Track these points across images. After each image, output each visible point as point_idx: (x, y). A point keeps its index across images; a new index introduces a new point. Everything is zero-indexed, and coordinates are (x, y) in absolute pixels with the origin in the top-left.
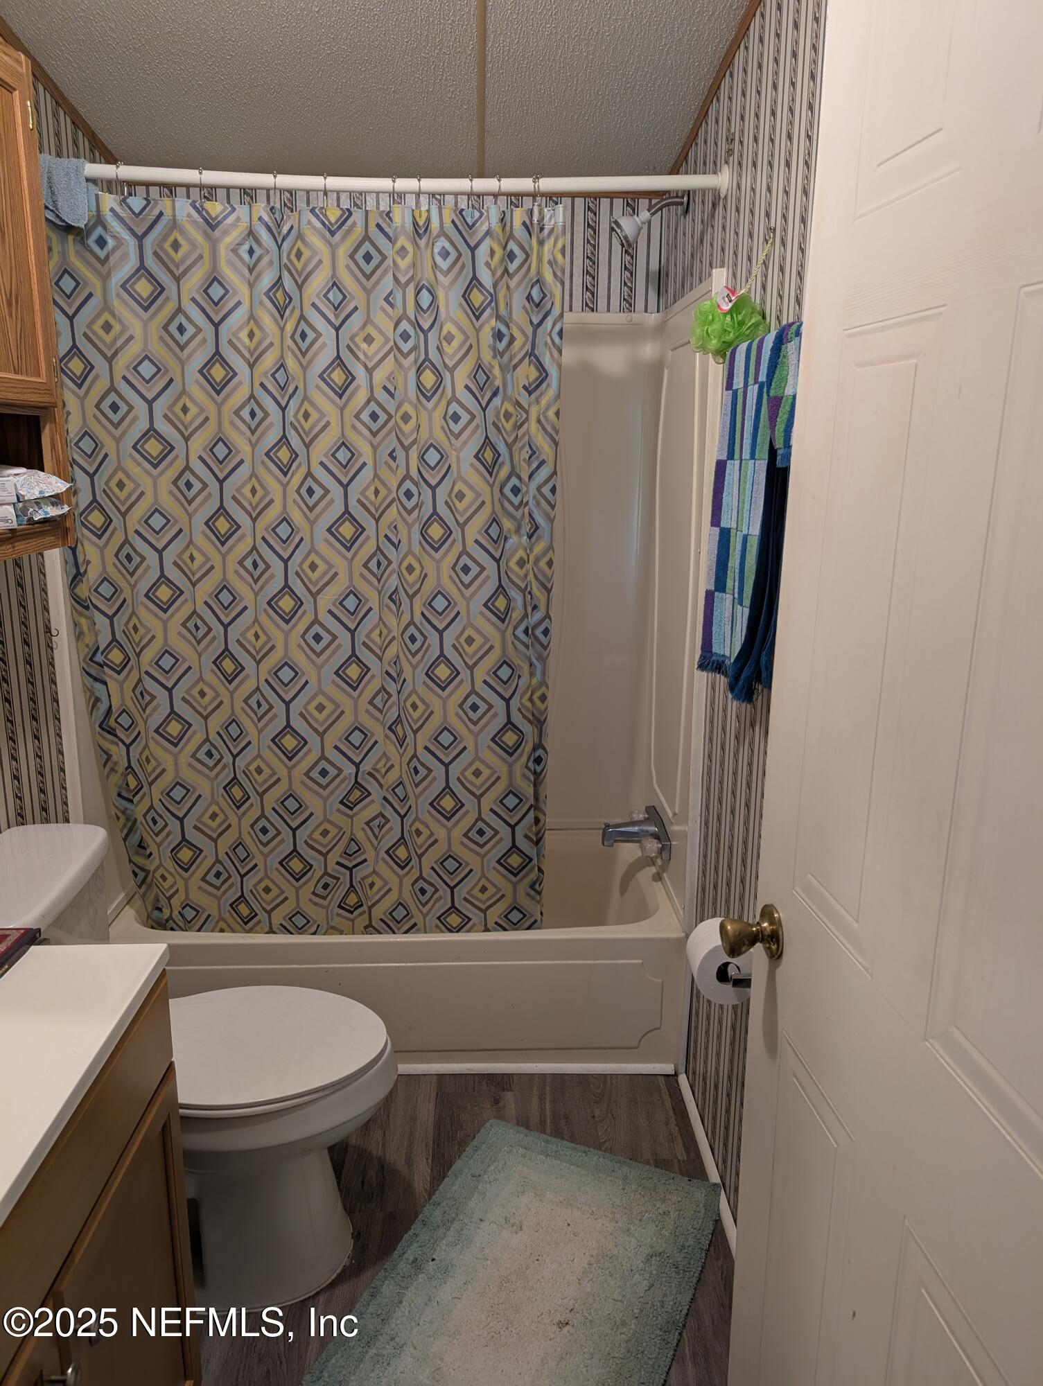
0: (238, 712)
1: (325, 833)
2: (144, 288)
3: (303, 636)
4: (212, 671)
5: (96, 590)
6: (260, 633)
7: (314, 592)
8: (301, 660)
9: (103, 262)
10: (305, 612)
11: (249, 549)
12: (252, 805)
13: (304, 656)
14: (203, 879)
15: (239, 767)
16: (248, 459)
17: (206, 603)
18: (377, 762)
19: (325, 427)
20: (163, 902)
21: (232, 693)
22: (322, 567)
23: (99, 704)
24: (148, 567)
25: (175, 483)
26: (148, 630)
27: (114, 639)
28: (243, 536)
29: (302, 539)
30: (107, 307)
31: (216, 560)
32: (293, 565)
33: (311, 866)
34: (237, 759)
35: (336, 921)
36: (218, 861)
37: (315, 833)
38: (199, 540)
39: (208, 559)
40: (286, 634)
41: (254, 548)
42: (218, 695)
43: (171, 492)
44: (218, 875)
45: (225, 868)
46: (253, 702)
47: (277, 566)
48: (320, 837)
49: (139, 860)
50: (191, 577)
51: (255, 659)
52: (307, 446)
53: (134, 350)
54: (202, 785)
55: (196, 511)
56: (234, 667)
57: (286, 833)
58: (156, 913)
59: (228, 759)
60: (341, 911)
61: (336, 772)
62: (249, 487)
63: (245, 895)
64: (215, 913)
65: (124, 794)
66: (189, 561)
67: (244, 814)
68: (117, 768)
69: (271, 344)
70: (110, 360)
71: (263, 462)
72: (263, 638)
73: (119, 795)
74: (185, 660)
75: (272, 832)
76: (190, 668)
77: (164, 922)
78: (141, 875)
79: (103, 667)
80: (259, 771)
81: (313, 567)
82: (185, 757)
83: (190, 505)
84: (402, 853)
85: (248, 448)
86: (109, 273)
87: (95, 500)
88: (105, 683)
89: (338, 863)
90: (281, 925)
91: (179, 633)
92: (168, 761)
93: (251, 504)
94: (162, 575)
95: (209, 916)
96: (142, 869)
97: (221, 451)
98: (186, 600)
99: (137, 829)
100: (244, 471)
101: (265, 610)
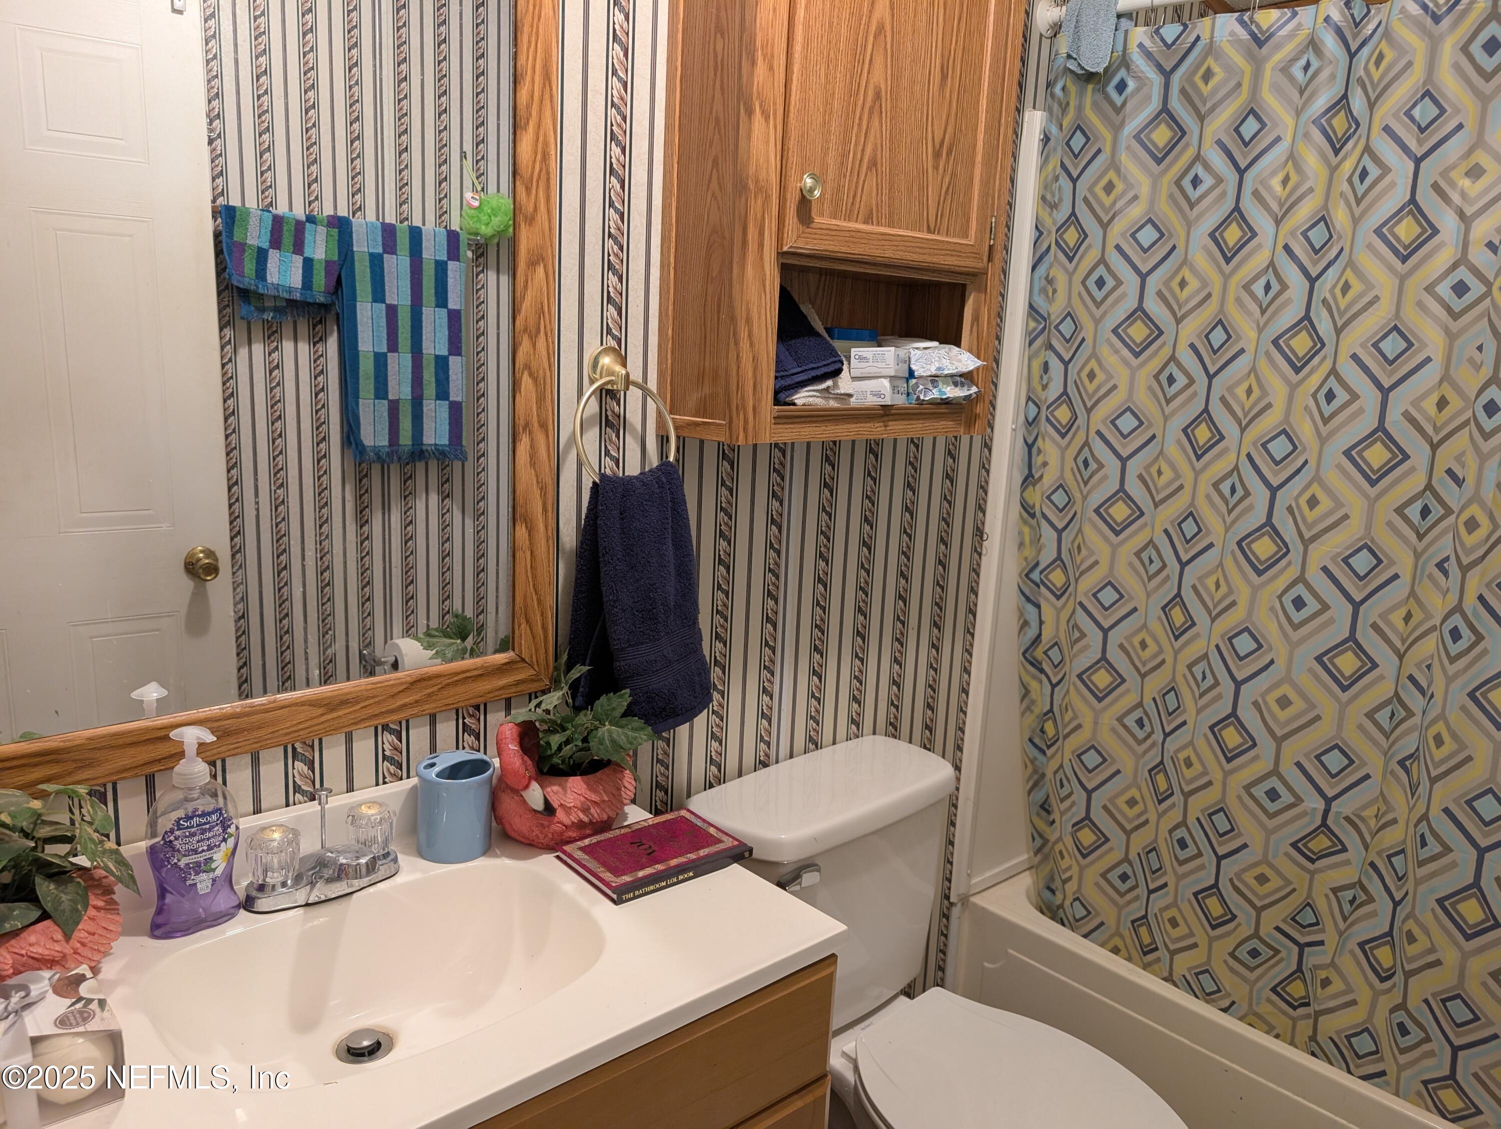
0: (1179, 679)
1: (1262, 879)
2: (1162, 135)
3: (1280, 597)
4: (1159, 618)
5: (1048, 497)
6: (1222, 582)
7: (1306, 538)
8: (1270, 629)
9: (1118, 110)
10: (1289, 564)
11: (1230, 469)
12: (1174, 805)
13: (1276, 624)
14: (1104, 875)
15: (1168, 750)
16: (1250, 348)
17: (1166, 531)
18: (1365, 807)
19: (1371, 303)
20: (1057, 884)
21: (1176, 653)
22: (1325, 503)
23: (1026, 628)
24: (1105, 477)
25: (1156, 377)
26: (1092, 553)
27: (1059, 558)
28: (1226, 450)
29: (1306, 462)
30: (1114, 165)
31: (1188, 476)
32: (1284, 498)
33: (1234, 917)
34: (1168, 739)
35: (1265, 1009)
36: (1126, 860)
37: (1247, 874)
38: (1172, 450)
39: (1178, 476)
40: (1255, 590)
41: (1236, 468)
42: (1161, 651)
43: (1150, 388)
44: (1124, 877)
45: (1134, 872)
46: (1198, 670)
47: (1261, 495)
48: (1254, 882)
49: (1041, 825)
50: (1155, 494)
51: (1210, 614)
52: (1338, 331)
53: (1136, 212)
54: (1124, 759)
55: (1174, 413)
56: (1183, 619)
57: (1209, 859)
58: (1047, 894)
59: (1158, 736)
60: (1274, 998)
61: (1292, 800)
62: (1245, 386)
63: (1149, 917)
64: (1111, 922)
65: (1037, 740)
66: (1155, 475)
67: (1165, 812)
68: (1033, 708)
69: (1311, 190)
70: (1105, 226)
71: (1267, 353)
72: (1224, 589)
73: (1030, 740)
74: (1131, 598)
75: (1191, 850)
76: (1135, 610)
77: (1055, 909)
78: (1039, 842)
79: (1038, 587)
80: (1189, 764)
81: (1313, 502)
82: (1109, 718)
83: (1167, 404)
84: (1384, 955)
85: (1253, 334)
86: (1123, 123)
87: (1065, 393)
88: (1038, 606)
89: (1277, 929)
90: (1184, 976)
91: (1131, 564)
92: (1087, 718)
93: (1243, 409)
94: (1122, 489)
95: (1102, 924)
96: (1041, 836)
97: (1218, 337)
98: (1146, 524)
99: (1044, 786)
100: (1242, 363)
101: (1233, 552)
